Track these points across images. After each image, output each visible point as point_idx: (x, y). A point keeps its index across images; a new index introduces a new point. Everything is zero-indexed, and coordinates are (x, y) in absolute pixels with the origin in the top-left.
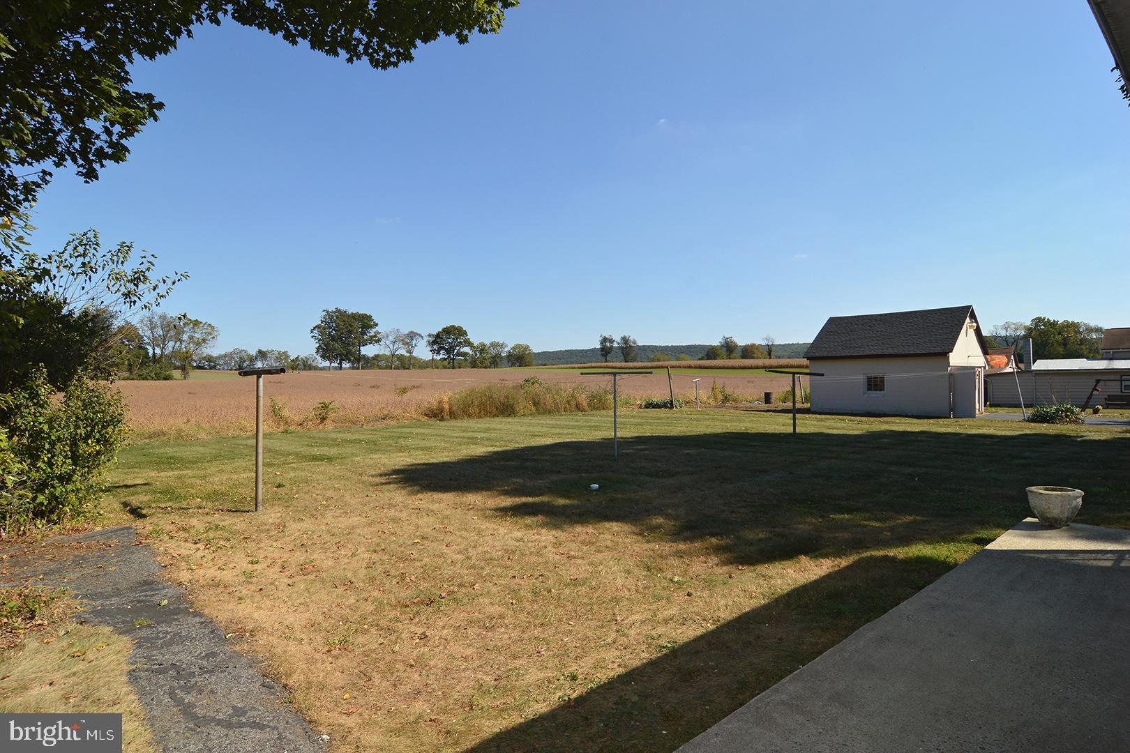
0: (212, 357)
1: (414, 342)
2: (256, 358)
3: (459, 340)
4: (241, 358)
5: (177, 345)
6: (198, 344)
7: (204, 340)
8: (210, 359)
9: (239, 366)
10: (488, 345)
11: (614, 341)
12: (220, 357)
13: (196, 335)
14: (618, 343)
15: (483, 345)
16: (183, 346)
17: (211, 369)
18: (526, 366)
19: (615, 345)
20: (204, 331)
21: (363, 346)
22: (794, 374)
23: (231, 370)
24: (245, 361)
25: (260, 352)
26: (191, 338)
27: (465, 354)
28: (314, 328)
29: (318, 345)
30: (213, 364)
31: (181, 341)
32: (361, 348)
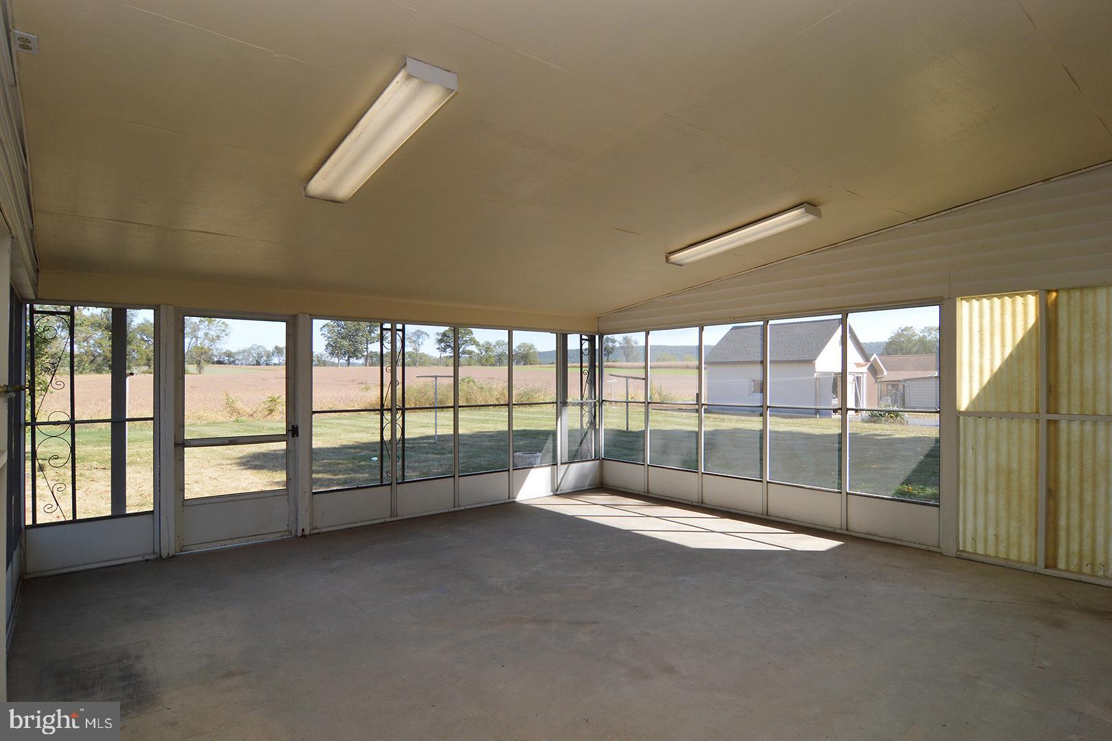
0: (231, 353)
1: (420, 340)
2: (273, 354)
3: (464, 339)
4: (259, 354)
5: (193, 342)
6: (212, 340)
7: (218, 337)
8: (229, 354)
9: (257, 361)
10: (494, 344)
11: (616, 341)
12: (238, 353)
13: (211, 332)
14: (620, 344)
15: (488, 343)
16: (199, 342)
17: (230, 364)
18: (531, 364)
19: (617, 345)
20: (218, 328)
21: (371, 343)
22: (627, 378)
23: (250, 364)
24: (262, 357)
25: (277, 348)
26: (206, 334)
27: (470, 353)
28: (324, 326)
29: (327, 342)
30: (232, 359)
31: (197, 338)
32: (369, 346)
